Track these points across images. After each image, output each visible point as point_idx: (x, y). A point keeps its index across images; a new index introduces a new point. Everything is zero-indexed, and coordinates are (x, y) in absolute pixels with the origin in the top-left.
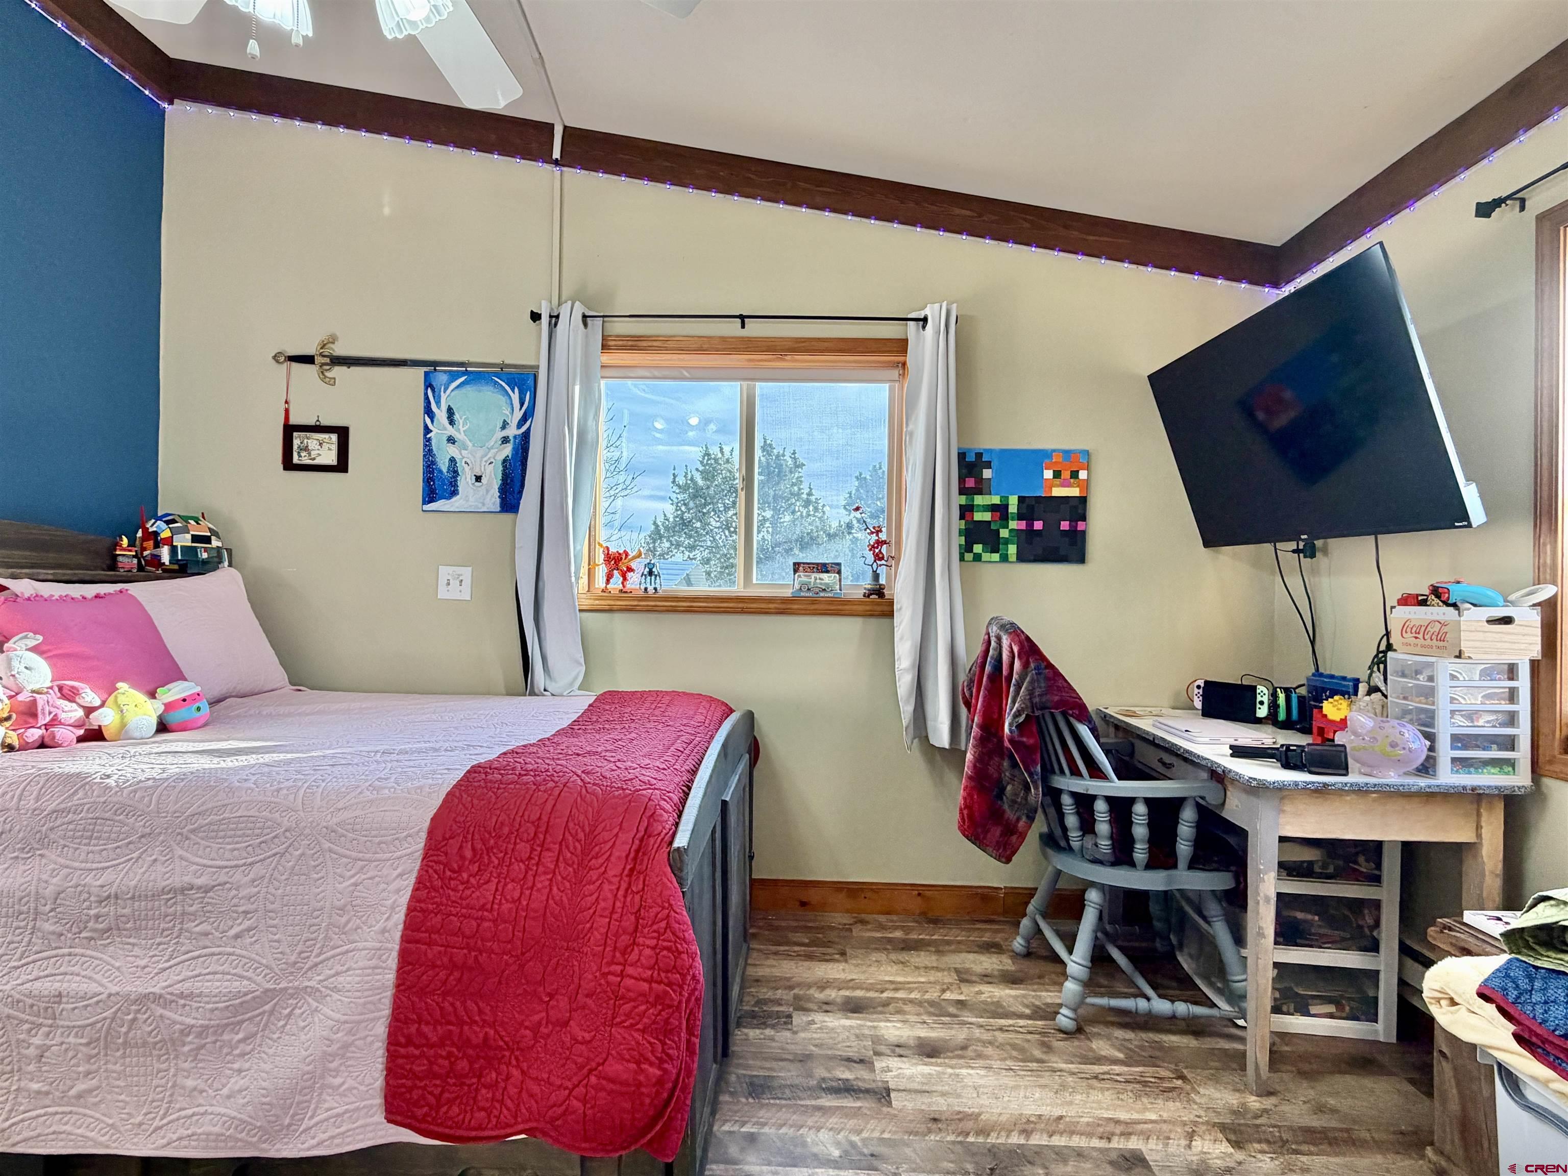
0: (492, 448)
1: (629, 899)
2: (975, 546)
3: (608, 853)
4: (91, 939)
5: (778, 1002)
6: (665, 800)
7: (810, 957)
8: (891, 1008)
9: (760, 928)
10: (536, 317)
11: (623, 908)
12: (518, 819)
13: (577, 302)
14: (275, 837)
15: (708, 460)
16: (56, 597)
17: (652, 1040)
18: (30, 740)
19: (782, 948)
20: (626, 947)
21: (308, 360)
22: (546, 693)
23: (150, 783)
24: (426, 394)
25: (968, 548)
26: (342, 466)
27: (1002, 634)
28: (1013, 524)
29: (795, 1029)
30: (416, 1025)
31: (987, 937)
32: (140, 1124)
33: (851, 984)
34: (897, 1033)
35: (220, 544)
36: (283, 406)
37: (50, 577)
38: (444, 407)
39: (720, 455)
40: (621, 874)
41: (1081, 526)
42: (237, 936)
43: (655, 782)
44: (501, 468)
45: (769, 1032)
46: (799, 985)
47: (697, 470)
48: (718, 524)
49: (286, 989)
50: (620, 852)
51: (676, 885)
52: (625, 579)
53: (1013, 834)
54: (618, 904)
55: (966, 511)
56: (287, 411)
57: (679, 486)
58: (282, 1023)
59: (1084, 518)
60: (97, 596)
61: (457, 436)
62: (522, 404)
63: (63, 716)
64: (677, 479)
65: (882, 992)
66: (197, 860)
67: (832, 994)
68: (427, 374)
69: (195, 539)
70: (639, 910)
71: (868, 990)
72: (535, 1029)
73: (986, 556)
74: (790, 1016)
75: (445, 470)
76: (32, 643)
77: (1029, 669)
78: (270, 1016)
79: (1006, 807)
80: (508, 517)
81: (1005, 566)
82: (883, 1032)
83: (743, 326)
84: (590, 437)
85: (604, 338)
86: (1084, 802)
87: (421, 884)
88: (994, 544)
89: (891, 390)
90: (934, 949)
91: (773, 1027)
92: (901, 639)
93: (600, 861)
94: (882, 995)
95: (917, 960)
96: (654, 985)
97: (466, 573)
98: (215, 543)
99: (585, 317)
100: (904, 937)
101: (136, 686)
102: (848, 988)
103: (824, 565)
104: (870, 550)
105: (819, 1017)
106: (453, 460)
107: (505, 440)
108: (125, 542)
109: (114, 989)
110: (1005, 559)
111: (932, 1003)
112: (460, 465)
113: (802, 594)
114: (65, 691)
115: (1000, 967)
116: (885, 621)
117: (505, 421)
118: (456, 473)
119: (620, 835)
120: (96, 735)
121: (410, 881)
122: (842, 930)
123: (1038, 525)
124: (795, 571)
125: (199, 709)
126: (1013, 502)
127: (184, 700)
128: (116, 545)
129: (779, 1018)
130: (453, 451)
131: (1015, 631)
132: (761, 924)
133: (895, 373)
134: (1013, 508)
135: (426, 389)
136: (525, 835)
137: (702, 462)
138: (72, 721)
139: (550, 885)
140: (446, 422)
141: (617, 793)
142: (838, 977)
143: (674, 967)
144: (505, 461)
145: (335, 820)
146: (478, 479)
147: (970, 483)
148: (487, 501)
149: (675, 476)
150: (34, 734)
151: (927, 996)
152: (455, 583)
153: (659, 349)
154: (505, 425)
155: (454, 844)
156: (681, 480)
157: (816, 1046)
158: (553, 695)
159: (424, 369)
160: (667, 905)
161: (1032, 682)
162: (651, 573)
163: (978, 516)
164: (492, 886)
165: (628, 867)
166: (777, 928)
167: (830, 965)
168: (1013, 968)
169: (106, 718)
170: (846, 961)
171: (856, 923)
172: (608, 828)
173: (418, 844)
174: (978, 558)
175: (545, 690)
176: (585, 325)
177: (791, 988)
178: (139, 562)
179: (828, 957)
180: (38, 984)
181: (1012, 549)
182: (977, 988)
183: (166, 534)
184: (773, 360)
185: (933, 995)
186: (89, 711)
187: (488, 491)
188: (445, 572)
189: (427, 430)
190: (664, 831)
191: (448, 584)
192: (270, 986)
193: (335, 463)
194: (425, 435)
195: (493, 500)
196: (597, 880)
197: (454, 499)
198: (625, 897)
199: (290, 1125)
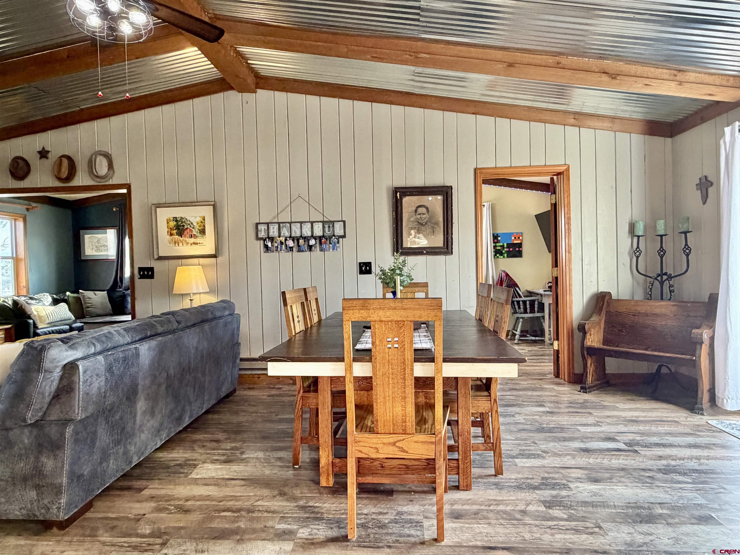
25: (495, 255)
28: (505, 249)
41: (521, 249)
55: (495, 247)
59: (521, 247)
81: (504, 259)
86: (518, 302)
88: (501, 254)
110: (504, 257)
123: (511, 249)
126: (505, 245)
131: (504, 272)
134: (505, 246)
147: (496, 241)
163: (498, 248)
174: (498, 257)
181: (506, 255)
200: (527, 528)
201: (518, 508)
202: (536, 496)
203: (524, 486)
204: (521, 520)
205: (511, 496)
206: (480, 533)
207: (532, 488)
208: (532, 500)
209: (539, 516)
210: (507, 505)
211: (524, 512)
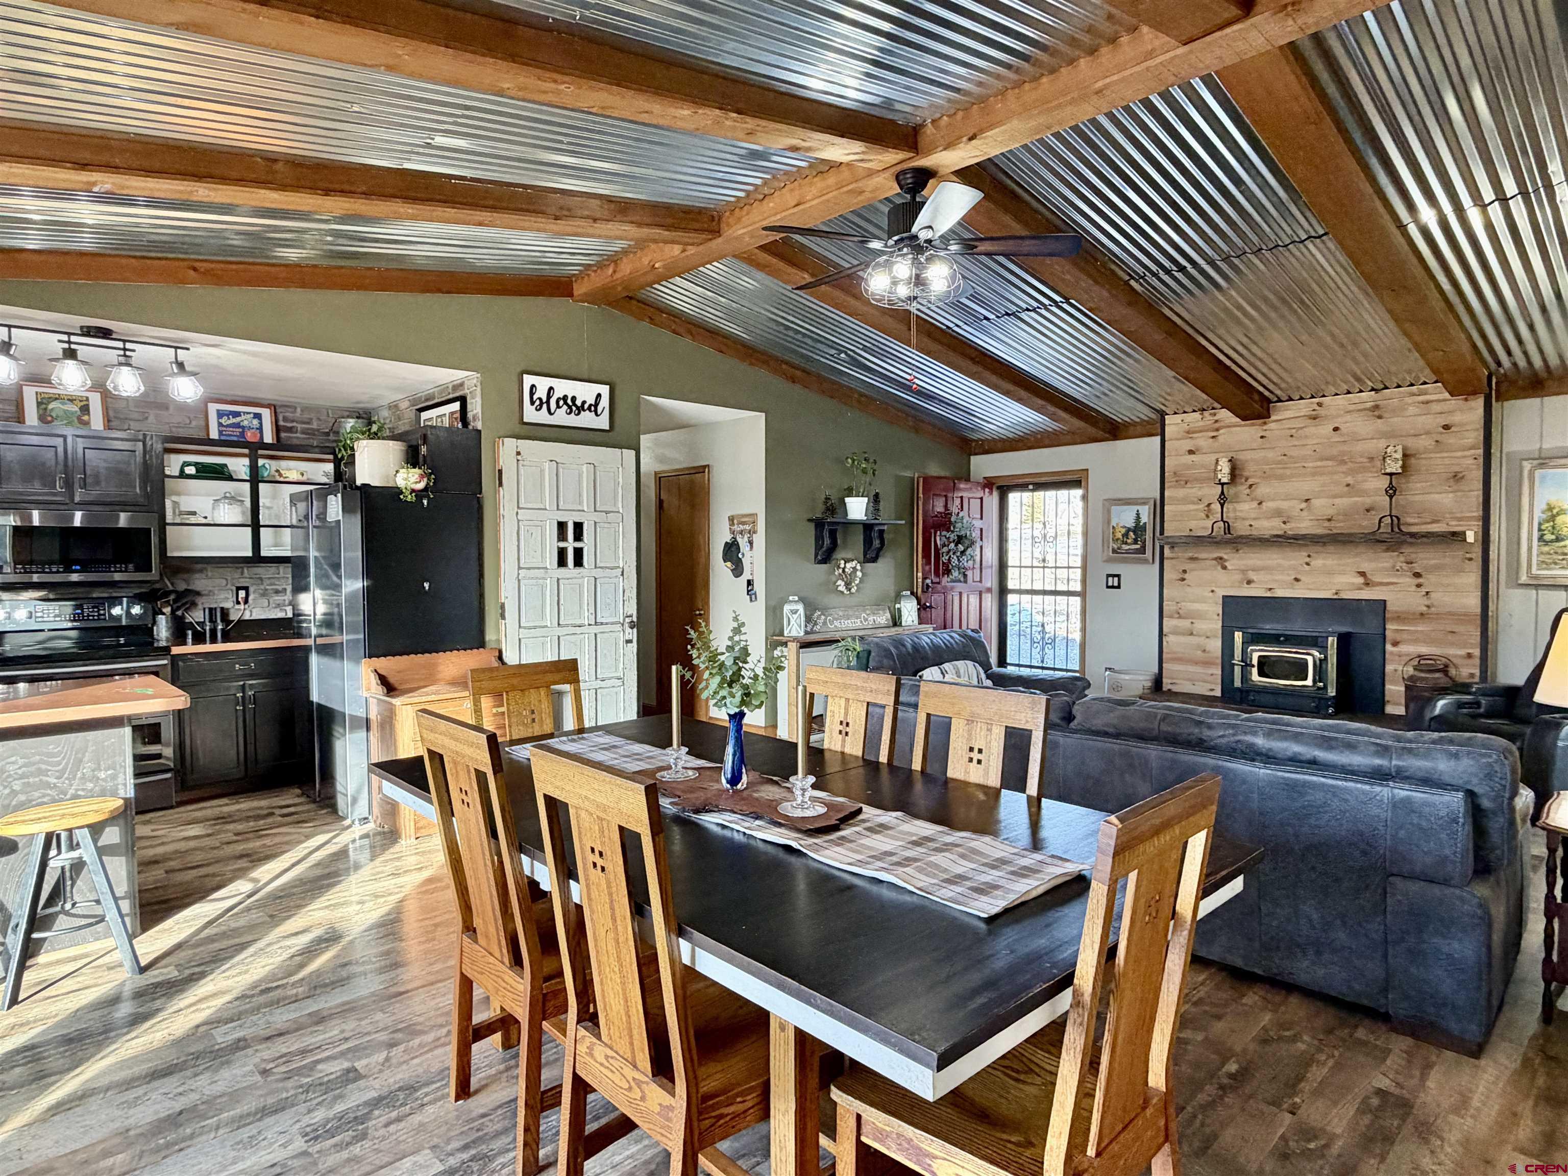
200: (381, 1025)
201: (401, 1048)
202: (373, 1083)
203: (401, 1095)
204: (394, 1032)
205: (420, 1064)
206: (444, 995)
207: (385, 1098)
208: (381, 1071)
209: (365, 1048)
210: (421, 1046)
211: (392, 1045)
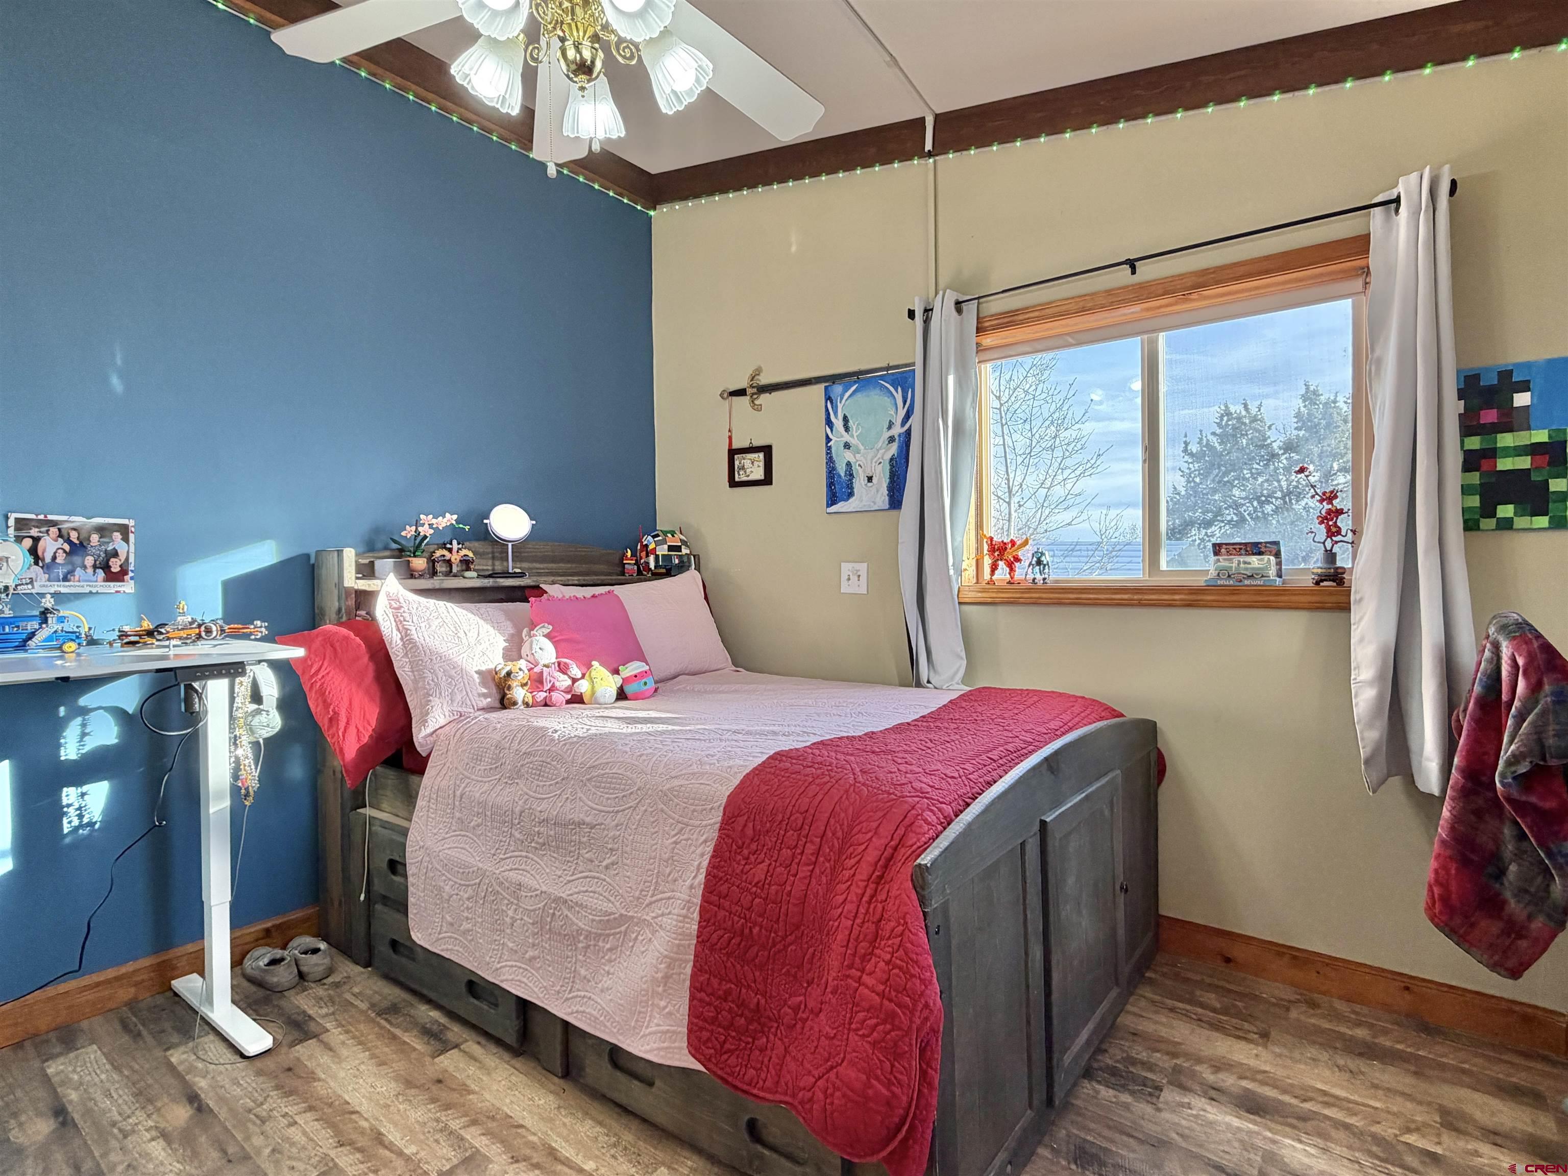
0: (880, 448)
1: (872, 906)
2: (1500, 508)
3: (859, 857)
4: (536, 848)
5: (1150, 1067)
6: (932, 811)
7: (1216, 1027)
8: (1309, 1125)
9: (1164, 975)
10: (911, 314)
11: (866, 914)
12: (790, 808)
13: (948, 291)
14: (632, 793)
15: (1228, 420)
16: (567, 597)
17: (882, 1058)
18: (538, 700)
19: (1180, 1005)
20: (865, 955)
21: (741, 393)
22: (929, 685)
23: (575, 739)
24: (826, 407)
26: (767, 480)
27: (1501, 638)
29: (1160, 1105)
30: (707, 976)
31: (1519, 1078)
32: (558, 992)
33: (1259, 1077)
34: (1306, 1161)
35: (688, 552)
36: (728, 434)
37: (576, 582)
38: (840, 416)
39: (1244, 413)
40: (868, 880)
42: (607, 867)
43: (929, 790)
44: (888, 467)
45: (1126, 1098)
46: (1187, 1056)
47: (1214, 434)
48: (1244, 494)
49: (632, 917)
50: (871, 856)
51: (917, 903)
52: (1012, 570)
53: (1520, 936)
54: (862, 910)
56: (730, 438)
57: (1191, 455)
58: (631, 944)
60: (594, 596)
61: (853, 441)
62: (905, 402)
63: (557, 684)
64: (1189, 448)
65: (1305, 1101)
66: (590, 803)
67: (1228, 1080)
68: (826, 388)
69: (671, 548)
70: (880, 921)
71: (1285, 1092)
72: (796, 1009)
73: (1521, 522)
74: (1159, 1089)
75: (843, 474)
76: (546, 631)
77: (1542, 694)
78: (625, 936)
79: (1508, 895)
80: (894, 513)
82: (1284, 1151)
83: (1134, 272)
84: (969, 424)
85: (979, 320)
87: (717, 853)
89: (1356, 309)
90: (1413, 1068)
91: (1132, 1093)
92: (1361, 640)
93: (853, 861)
94: (1302, 1105)
95: (1377, 1075)
96: (886, 1002)
97: (863, 568)
98: (685, 551)
99: (958, 304)
100: (1368, 1038)
101: (603, 664)
102: (1254, 1080)
103: (1256, 544)
104: (1321, 523)
105: (1199, 1103)
106: (849, 464)
107: (891, 439)
108: (629, 554)
109: (544, 888)
111: (1378, 1140)
112: (856, 468)
113: (1219, 582)
114: (562, 666)
115: (1530, 1129)
116: (1338, 616)
117: (890, 421)
118: (851, 475)
119: (874, 839)
120: (577, 699)
121: (709, 849)
122: (1274, 1005)
124: (1216, 553)
125: (645, 684)
127: (636, 676)
128: (624, 555)
129: (1145, 1085)
130: (848, 456)
132: (1165, 970)
133: (1358, 284)
135: (826, 402)
136: (794, 825)
137: (1219, 425)
138: (563, 688)
139: (810, 876)
140: (842, 429)
141: (881, 797)
142: (1245, 1062)
143: (905, 989)
144: (891, 460)
145: (668, 786)
146: (870, 479)
148: (878, 499)
149: (1186, 444)
150: (541, 696)
151: (1375, 1129)
152: (854, 578)
153: (1039, 318)
154: (890, 426)
155: (742, 820)
156: (1194, 448)
157: (1182, 1136)
158: (935, 688)
159: (822, 386)
160: (902, 921)
161: (1543, 713)
162: (1039, 562)
164: (764, 866)
165: (877, 873)
166: (1187, 980)
167: (1242, 1045)
168: (1556, 1138)
169: (583, 687)
170: (1265, 1047)
171: (1298, 1001)
172: (863, 830)
173: (717, 817)
175: (929, 682)
176: (959, 310)
177: (1174, 1055)
178: (639, 568)
179: (1241, 1034)
180: (511, 873)
182: (1472, 1146)
183: (652, 546)
184: (1176, 304)
185: (1386, 1130)
186: (574, 681)
187: (878, 491)
188: (846, 568)
189: (828, 439)
190: (918, 844)
191: (849, 579)
192: (623, 912)
193: (762, 477)
194: (827, 444)
195: (882, 498)
196: (847, 881)
197: (851, 500)
198: (869, 903)
199: (634, 1028)
